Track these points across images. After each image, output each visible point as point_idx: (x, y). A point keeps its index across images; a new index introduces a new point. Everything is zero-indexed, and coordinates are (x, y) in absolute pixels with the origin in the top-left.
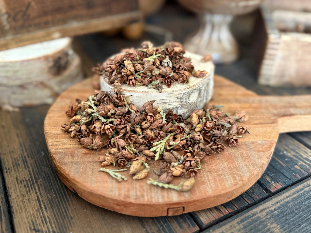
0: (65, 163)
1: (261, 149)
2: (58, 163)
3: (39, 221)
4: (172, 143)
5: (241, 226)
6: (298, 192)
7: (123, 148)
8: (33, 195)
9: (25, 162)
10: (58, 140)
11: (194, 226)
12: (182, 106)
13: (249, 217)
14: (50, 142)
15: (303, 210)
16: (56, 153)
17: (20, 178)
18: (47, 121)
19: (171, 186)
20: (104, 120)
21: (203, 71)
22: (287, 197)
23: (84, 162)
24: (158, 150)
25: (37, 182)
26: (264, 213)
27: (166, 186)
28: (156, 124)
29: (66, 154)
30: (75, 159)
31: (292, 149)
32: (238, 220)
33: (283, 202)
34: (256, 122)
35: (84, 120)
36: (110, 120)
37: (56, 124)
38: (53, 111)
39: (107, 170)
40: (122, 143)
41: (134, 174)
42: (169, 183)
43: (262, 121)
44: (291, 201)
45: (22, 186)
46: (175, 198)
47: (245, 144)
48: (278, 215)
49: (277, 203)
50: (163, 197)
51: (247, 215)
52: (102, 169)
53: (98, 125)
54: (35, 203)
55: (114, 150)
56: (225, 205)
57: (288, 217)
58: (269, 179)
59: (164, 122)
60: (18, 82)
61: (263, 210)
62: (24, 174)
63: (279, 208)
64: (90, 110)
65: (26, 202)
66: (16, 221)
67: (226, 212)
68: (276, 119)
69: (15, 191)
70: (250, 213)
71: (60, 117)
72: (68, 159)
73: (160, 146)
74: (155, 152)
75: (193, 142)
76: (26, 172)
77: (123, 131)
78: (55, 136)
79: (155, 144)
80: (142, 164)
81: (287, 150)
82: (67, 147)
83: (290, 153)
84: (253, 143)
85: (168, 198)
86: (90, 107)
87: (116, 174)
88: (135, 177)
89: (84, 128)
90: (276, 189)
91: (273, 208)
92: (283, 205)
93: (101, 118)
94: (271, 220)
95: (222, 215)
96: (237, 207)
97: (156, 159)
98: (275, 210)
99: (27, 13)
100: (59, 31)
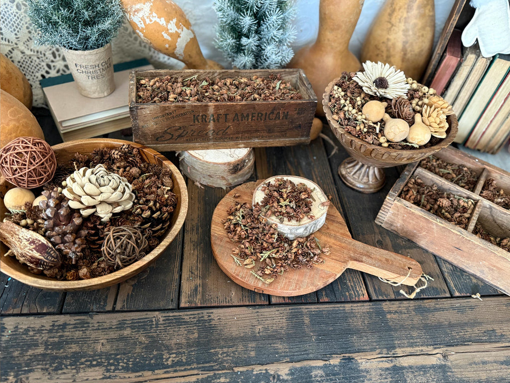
0: (216, 244)
1: (323, 276)
2: (212, 242)
3: (194, 268)
4: (273, 255)
5: (290, 311)
6: (334, 308)
7: (247, 248)
8: (196, 253)
9: (197, 229)
10: (218, 227)
11: (266, 301)
12: (291, 233)
13: (297, 309)
14: (213, 226)
15: (329, 318)
16: (213, 236)
17: (192, 240)
18: (216, 211)
19: (261, 278)
20: (243, 228)
21: (314, 216)
22: (326, 308)
23: (225, 247)
24: (264, 256)
25: (200, 245)
26: (306, 310)
27: (258, 277)
28: (270, 240)
29: (218, 238)
30: (222, 244)
31: (353, 281)
32: (291, 308)
33: (321, 309)
34: (334, 257)
35: (234, 221)
36: (247, 228)
37: (220, 216)
38: (221, 204)
39: (234, 257)
40: (247, 245)
41: (246, 265)
42: (260, 276)
43: (338, 258)
44: (327, 311)
45: (192, 244)
46: (260, 285)
47: (317, 269)
48: (313, 315)
49: (318, 308)
50: (254, 282)
51: (297, 307)
52: (232, 255)
53: (239, 229)
54: (195, 257)
55: (243, 246)
56: (289, 298)
57: (318, 318)
58: (324, 293)
59: (275, 241)
60: (208, 174)
61: (308, 308)
62: (195, 237)
63: (317, 311)
64: (238, 219)
65: (192, 255)
66: (184, 263)
67: (287, 301)
68: (348, 261)
69: (188, 246)
70: (299, 307)
71: (223, 210)
72: (218, 242)
73: (266, 254)
74: (262, 257)
75: (286, 258)
76: (196, 236)
77: (251, 238)
78: (217, 224)
79: (264, 252)
80: (252, 261)
81: (350, 281)
82: (220, 233)
83: (351, 283)
84: (322, 270)
85: (257, 283)
86: (239, 217)
87: (238, 261)
88: (245, 267)
89: (232, 227)
90: (323, 301)
91: (313, 310)
92: (320, 311)
93: (242, 226)
94: (307, 316)
95: (284, 302)
96: (295, 301)
97: (261, 260)
98: (314, 311)
99: (226, 131)
100: (244, 143)
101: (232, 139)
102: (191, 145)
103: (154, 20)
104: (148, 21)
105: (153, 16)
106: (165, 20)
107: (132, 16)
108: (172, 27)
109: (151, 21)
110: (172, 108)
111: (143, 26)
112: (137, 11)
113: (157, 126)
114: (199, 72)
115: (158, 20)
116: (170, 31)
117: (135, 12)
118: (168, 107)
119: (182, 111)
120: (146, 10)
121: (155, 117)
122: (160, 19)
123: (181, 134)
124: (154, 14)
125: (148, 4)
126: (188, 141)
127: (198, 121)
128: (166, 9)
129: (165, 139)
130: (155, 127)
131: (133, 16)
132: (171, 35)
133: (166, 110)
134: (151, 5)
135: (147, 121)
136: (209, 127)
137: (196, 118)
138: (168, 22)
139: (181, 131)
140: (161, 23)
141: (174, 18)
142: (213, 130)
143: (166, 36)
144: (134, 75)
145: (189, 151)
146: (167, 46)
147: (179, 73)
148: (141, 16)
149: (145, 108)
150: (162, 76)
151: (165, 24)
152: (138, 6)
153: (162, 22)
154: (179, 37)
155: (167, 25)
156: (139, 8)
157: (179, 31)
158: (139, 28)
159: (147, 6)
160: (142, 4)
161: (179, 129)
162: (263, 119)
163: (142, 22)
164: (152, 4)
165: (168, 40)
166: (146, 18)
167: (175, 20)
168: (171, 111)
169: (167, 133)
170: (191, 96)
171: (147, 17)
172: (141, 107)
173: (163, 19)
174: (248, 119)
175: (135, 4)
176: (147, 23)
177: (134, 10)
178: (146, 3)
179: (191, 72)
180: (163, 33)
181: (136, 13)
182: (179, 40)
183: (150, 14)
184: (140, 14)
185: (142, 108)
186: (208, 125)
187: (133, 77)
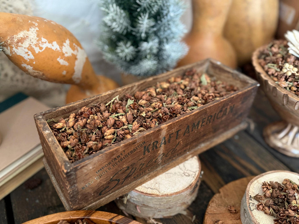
99: (176, 148)
100: (191, 154)
101: (180, 154)
102: (140, 180)
103: (44, 46)
104: (37, 50)
105: (42, 42)
106: (58, 43)
107: (14, 49)
108: (67, 49)
109: (41, 48)
110: (121, 150)
111: (32, 57)
112: (21, 40)
113: (101, 178)
114: (117, 91)
115: (49, 46)
116: (66, 55)
117: (18, 42)
118: (116, 150)
119: (132, 148)
120: (32, 37)
121: (99, 169)
122: (52, 43)
123: (129, 174)
124: (44, 40)
125: (33, 29)
126: (135, 178)
127: (149, 151)
128: (55, 31)
129: (110, 189)
130: (99, 181)
131: (16, 48)
132: (68, 59)
133: (114, 155)
134: (37, 31)
135: (88, 179)
136: (159, 152)
137: (147, 149)
138: (61, 45)
139: (128, 171)
140: (54, 48)
141: (67, 39)
142: (163, 154)
143: (62, 62)
144: (43, 121)
145: (137, 189)
146: (64, 73)
147: (96, 99)
148: (27, 46)
149: (86, 165)
150: (76, 109)
151: (59, 49)
152: (21, 35)
153: (55, 46)
154: (76, 59)
155: (61, 49)
156: (22, 36)
157: (75, 53)
158: (25, 61)
159: (32, 32)
160: (25, 32)
161: (127, 170)
162: (212, 121)
163: (30, 53)
164: (37, 29)
165: (65, 65)
166: (34, 47)
167: (68, 42)
168: (119, 154)
169: (113, 181)
170: (129, 124)
171: (36, 45)
172: (81, 166)
173: (55, 43)
174: (198, 127)
175: (17, 34)
176: (37, 52)
177: (16, 40)
178: (30, 29)
179: (109, 95)
180: (58, 59)
181: (20, 44)
182: (77, 63)
183: (38, 41)
184: (26, 44)
185: (83, 167)
186: (158, 151)
187: (44, 124)
